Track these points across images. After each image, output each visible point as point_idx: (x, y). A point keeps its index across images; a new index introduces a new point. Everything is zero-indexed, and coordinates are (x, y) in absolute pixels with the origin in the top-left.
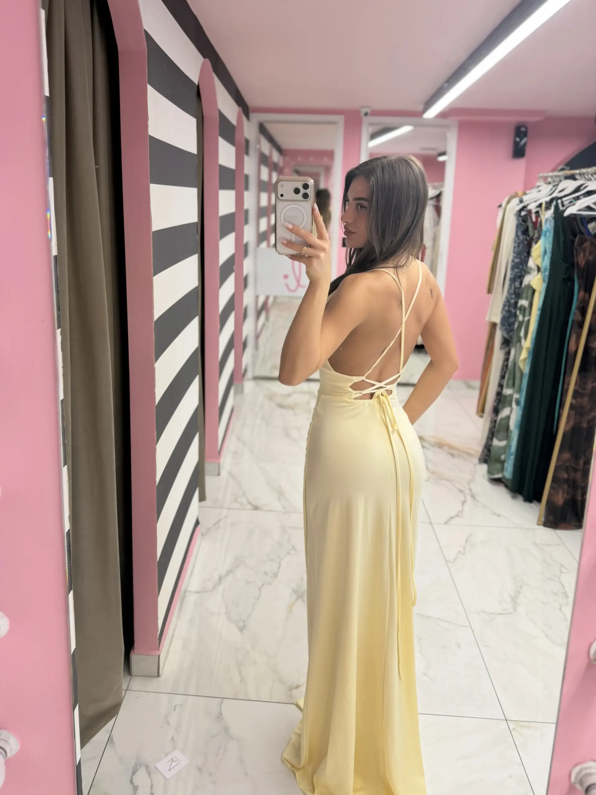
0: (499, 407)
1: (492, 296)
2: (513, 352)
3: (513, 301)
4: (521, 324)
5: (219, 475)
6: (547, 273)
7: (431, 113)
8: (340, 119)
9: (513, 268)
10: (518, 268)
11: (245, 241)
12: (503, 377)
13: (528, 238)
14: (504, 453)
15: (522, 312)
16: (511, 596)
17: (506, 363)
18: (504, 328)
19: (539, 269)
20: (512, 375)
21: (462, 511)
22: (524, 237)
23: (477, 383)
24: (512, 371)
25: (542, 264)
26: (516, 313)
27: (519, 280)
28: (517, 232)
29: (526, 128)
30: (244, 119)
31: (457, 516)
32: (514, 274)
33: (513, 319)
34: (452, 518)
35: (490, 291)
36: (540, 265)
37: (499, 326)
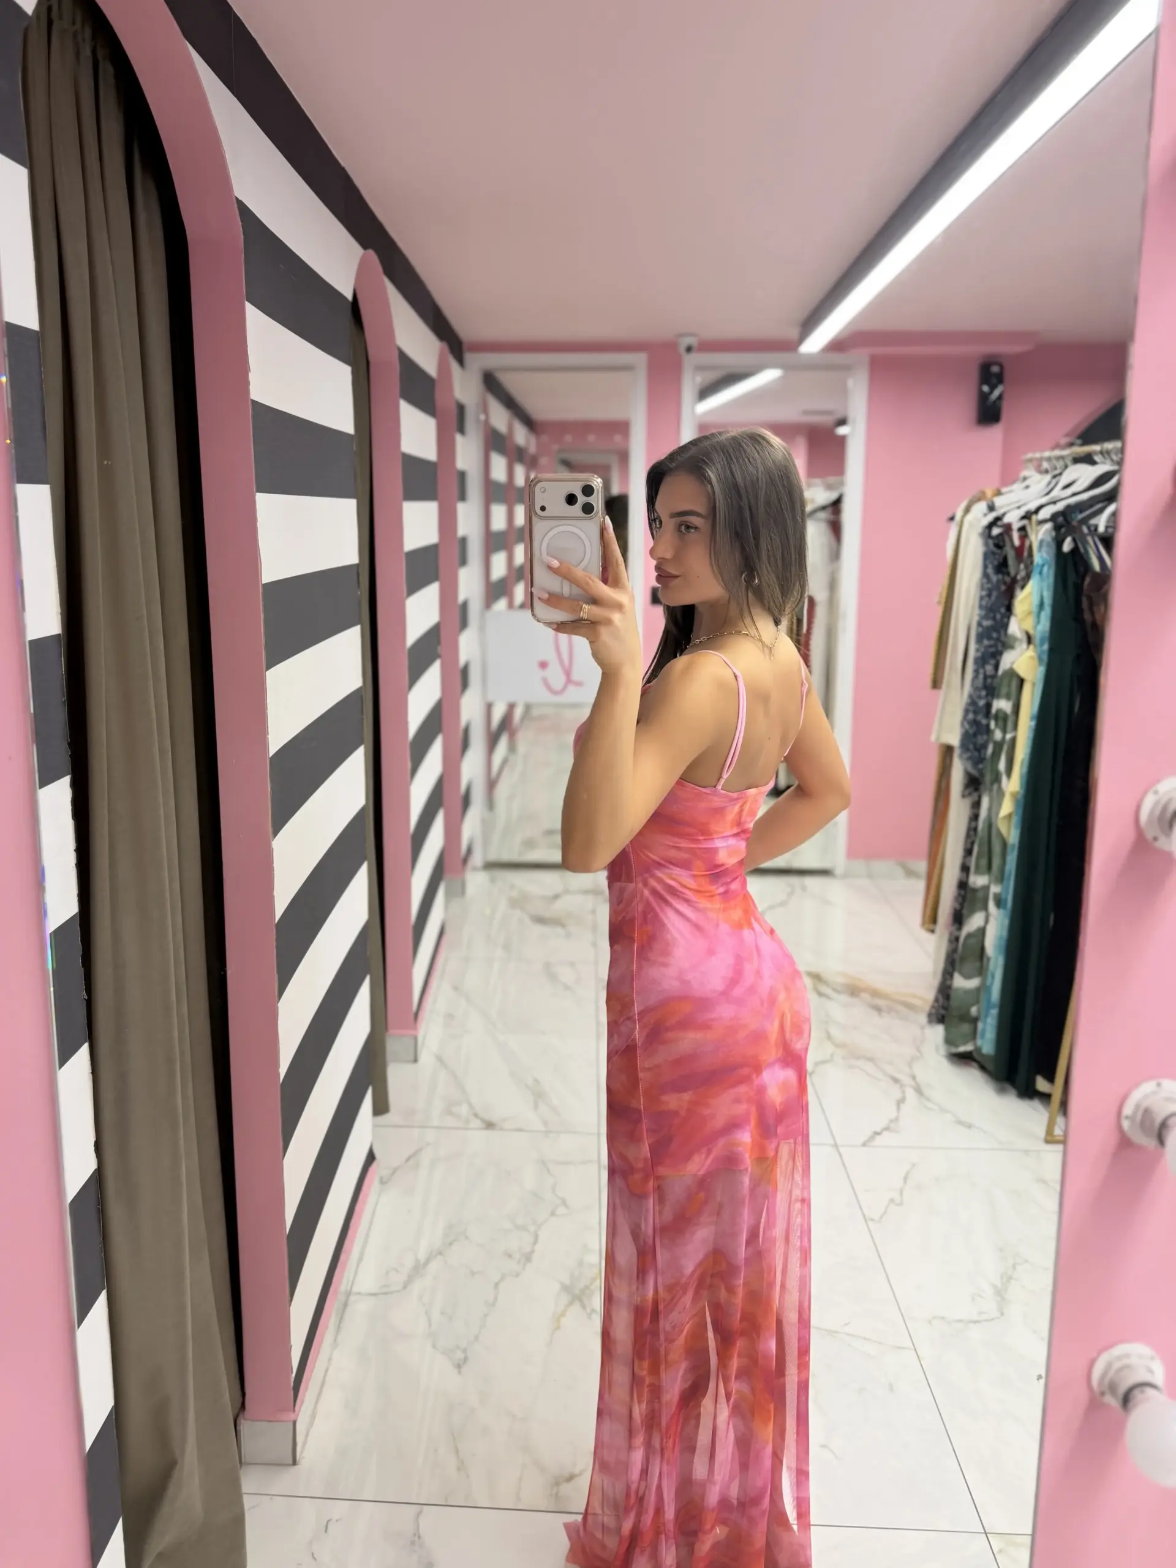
0: (964, 912)
1: (941, 693)
2: (985, 802)
3: (982, 703)
4: (999, 746)
5: (416, 1059)
6: (1046, 647)
7: (814, 344)
8: (639, 360)
9: (980, 638)
10: (989, 638)
11: (462, 597)
12: (968, 852)
14: (977, 1002)
15: (1001, 723)
16: (995, 1287)
17: (973, 824)
18: (969, 754)
19: (1029, 639)
20: (985, 848)
21: (896, 1119)
22: (1000, 576)
23: (921, 866)
24: (986, 839)
25: (1035, 627)
26: (988, 726)
27: (993, 662)
28: (985, 567)
29: (1000, 365)
30: (454, 365)
31: (886, 1129)
32: (982, 649)
33: (985, 737)
34: (877, 1134)
35: (936, 684)
36: (1031, 632)
37: (957, 753)
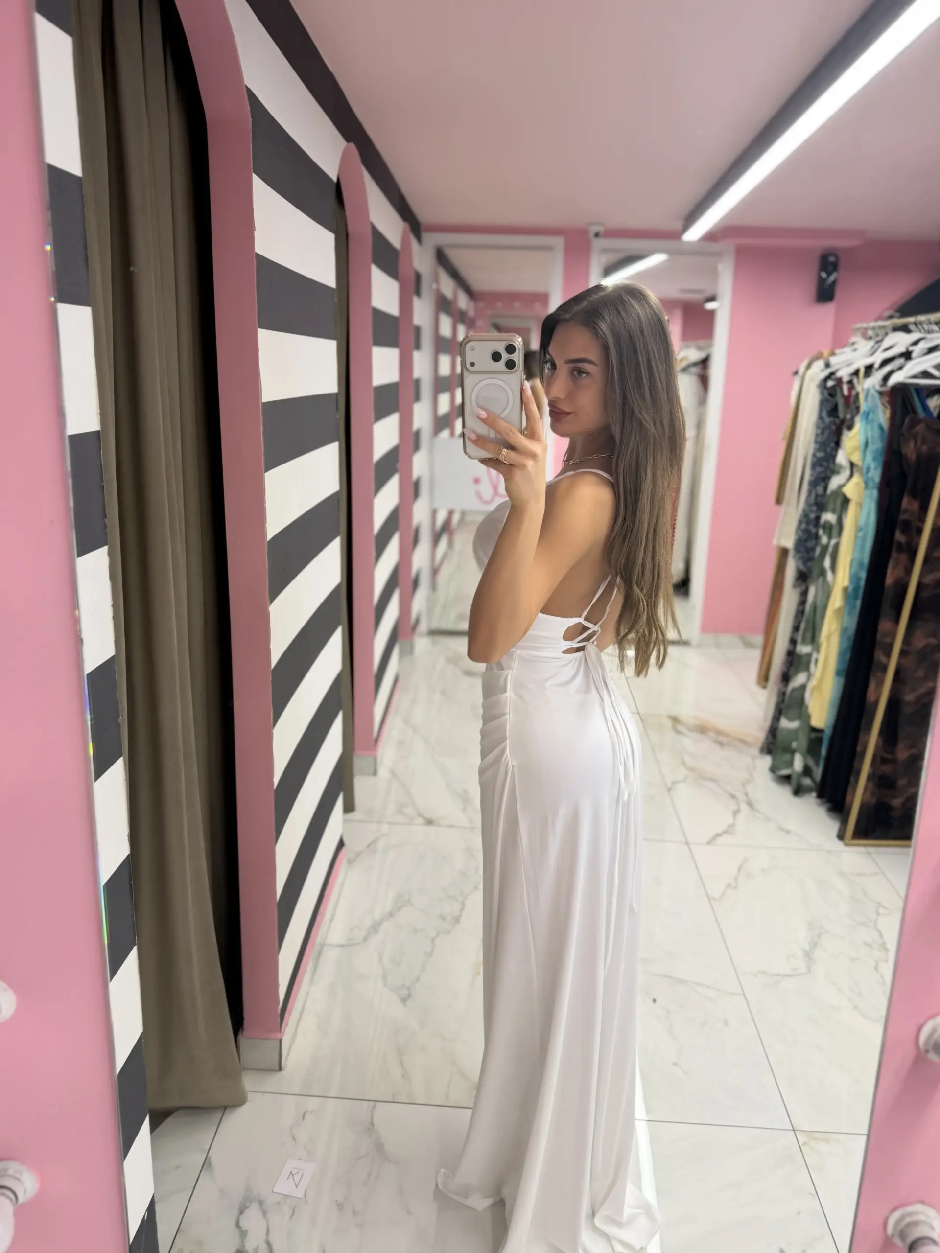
0: (791, 672)
1: (783, 508)
2: (812, 591)
3: (812, 516)
5: (375, 773)
7: (695, 233)
8: (558, 242)
9: (814, 466)
10: (821, 466)
11: (416, 426)
12: (796, 629)
13: (837, 421)
15: (827, 531)
16: (805, 950)
17: (801, 608)
18: (799, 555)
19: (852, 468)
20: (809, 626)
21: (733, 825)
22: (832, 419)
23: (758, 639)
24: (810, 620)
26: (817, 533)
28: (821, 411)
29: (836, 256)
30: (414, 242)
31: (726, 832)
32: (815, 475)
33: (814, 542)
34: (718, 835)
35: (779, 501)
36: (854, 461)
37: (791, 554)
